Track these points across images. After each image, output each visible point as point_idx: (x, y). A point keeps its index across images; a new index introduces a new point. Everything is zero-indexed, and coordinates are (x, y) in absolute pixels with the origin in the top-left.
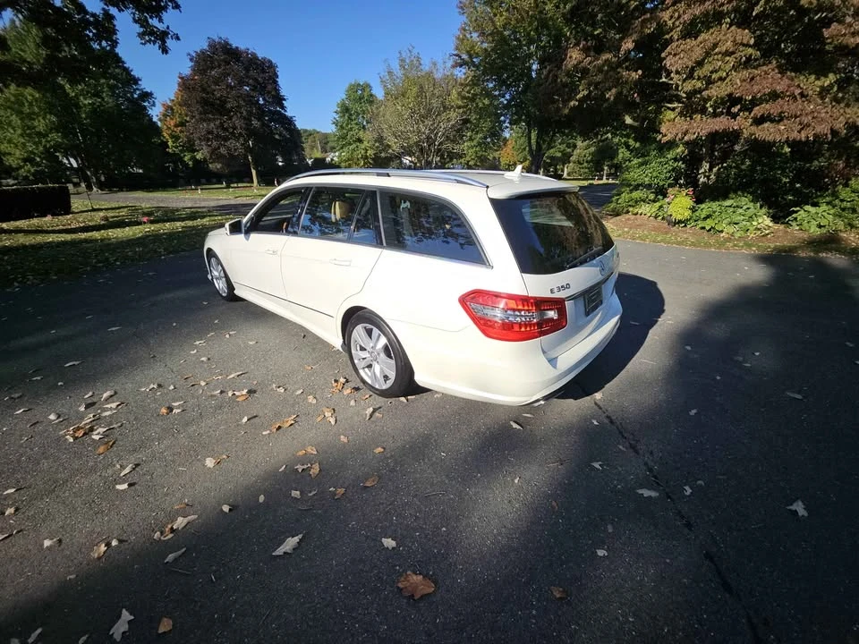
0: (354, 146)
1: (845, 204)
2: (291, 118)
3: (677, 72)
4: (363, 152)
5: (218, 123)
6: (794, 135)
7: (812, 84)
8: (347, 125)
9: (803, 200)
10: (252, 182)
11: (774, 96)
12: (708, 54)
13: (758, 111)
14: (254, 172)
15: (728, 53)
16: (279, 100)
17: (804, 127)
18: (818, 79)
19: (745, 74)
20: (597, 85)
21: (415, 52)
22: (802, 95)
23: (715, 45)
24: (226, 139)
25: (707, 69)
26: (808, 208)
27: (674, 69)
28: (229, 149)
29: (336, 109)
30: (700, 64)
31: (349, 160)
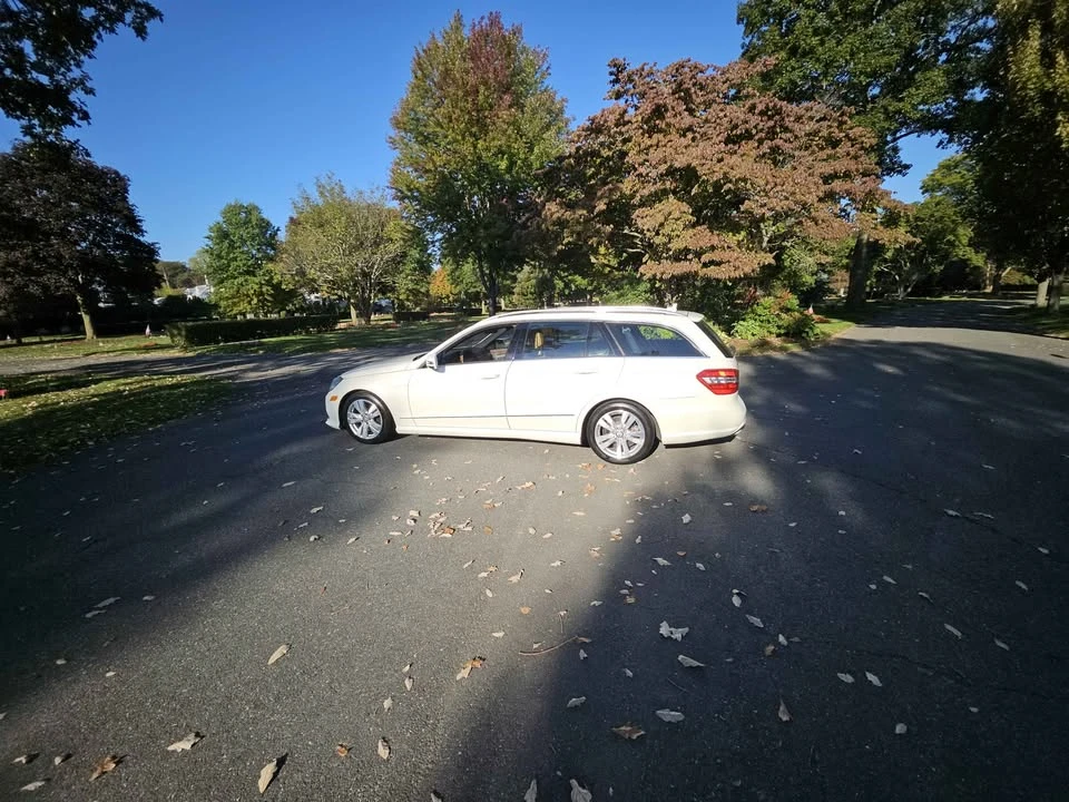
0: (241, 279)
1: (762, 318)
2: (153, 244)
3: (648, 230)
4: (256, 287)
5: (28, 250)
6: (733, 275)
7: (732, 239)
8: (228, 254)
9: (737, 318)
10: (84, 333)
11: (713, 248)
12: (666, 219)
13: (705, 258)
14: (86, 319)
15: (677, 219)
16: (133, 222)
17: (736, 268)
18: (734, 235)
19: (691, 232)
20: (579, 234)
21: (335, 179)
22: (728, 247)
23: (670, 214)
24: (39, 274)
25: (667, 230)
26: (741, 322)
27: (645, 228)
28: (45, 288)
29: (208, 233)
30: (662, 225)
31: (233, 297)
